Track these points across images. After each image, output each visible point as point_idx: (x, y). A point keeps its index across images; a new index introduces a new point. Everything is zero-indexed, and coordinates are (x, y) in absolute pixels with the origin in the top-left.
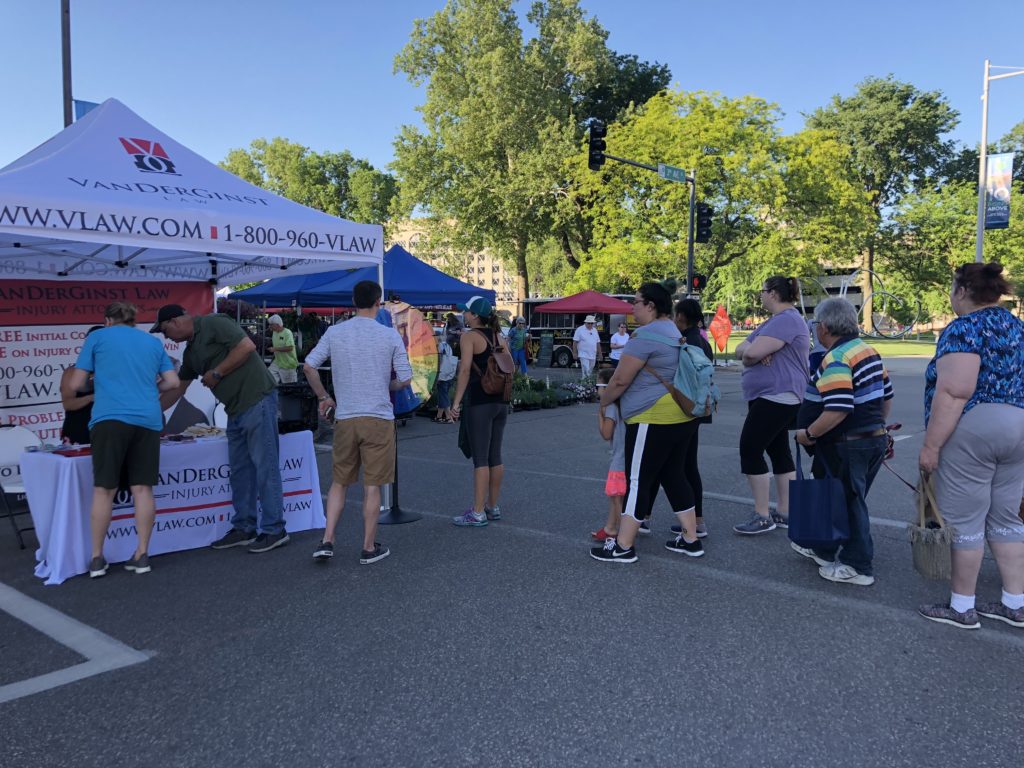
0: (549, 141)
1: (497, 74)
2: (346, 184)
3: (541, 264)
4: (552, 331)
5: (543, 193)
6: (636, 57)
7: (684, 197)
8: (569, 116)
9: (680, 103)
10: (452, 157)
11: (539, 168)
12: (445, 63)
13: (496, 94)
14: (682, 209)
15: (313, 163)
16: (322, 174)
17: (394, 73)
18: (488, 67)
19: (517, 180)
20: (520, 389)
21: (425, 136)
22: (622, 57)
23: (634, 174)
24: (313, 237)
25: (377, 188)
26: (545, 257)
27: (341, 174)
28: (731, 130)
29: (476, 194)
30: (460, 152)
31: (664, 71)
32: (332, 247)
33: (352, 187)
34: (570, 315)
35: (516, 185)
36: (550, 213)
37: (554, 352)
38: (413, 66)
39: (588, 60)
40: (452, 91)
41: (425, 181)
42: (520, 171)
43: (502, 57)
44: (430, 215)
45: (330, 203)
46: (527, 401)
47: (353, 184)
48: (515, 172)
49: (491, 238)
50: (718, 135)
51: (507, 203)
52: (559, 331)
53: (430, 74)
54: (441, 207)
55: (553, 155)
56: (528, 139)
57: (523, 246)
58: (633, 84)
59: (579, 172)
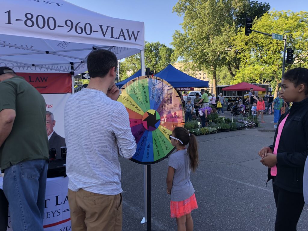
0: (225, 32)
1: (207, 10)
2: (158, 52)
3: (219, 76)
4: (228, 97)
5: (223, 50)
6: (257, 1)
7: (276, 49)
8: (233, 23)
9: (275, 16)
10: (191, 40)
11: (222, 41)
12: (190, 8)
13: (207, 17)
14: (275, 53)
15: (148, 46)
16: (151, 49)
17: (173, 13)
18: (204, 8)
19: (213, 46)
20: (220, 122)
21: (183, 34)
22: (252, 2)
23: (257, 41)
24: (88, 26)
25: (168, 53)
26: (221, 73)
27: (157, 49)
28: (296, 23)
29: (199, 51)
30: (194, 38)
31: (268, 5)
32: (104, 35)
33: (160, 53)
34: (235, 91)
35: (213, 48)
36: (225, 57)
37: (228, 105)
38: (179, 10)
39: (240, 3)
40: (192, 18)
41: (182, 48)
42: (215, 43)
43: (209, 4)
44: (184, 60)
45: (153, 58)
46: (223, 128)
47: (160, 51)
48: (213, 44)
49: (204, 66)
50: (290, 25)
51: (210, 54)
52: (230, 97)
53: (184, 12)
54: (187, 57)
55: (227, 37)
56: (218, 32)
57: (215, 69)
58: (256, 11)
59: (236, 41)
